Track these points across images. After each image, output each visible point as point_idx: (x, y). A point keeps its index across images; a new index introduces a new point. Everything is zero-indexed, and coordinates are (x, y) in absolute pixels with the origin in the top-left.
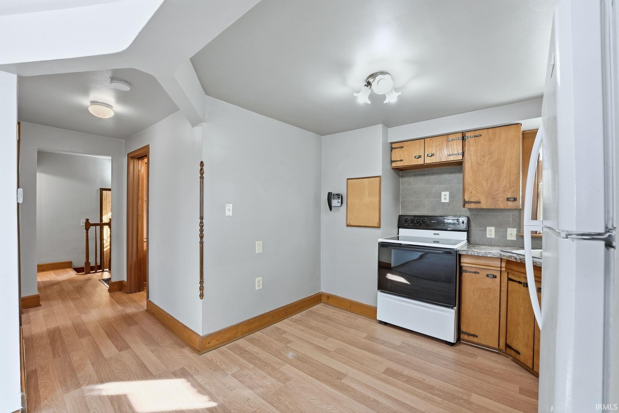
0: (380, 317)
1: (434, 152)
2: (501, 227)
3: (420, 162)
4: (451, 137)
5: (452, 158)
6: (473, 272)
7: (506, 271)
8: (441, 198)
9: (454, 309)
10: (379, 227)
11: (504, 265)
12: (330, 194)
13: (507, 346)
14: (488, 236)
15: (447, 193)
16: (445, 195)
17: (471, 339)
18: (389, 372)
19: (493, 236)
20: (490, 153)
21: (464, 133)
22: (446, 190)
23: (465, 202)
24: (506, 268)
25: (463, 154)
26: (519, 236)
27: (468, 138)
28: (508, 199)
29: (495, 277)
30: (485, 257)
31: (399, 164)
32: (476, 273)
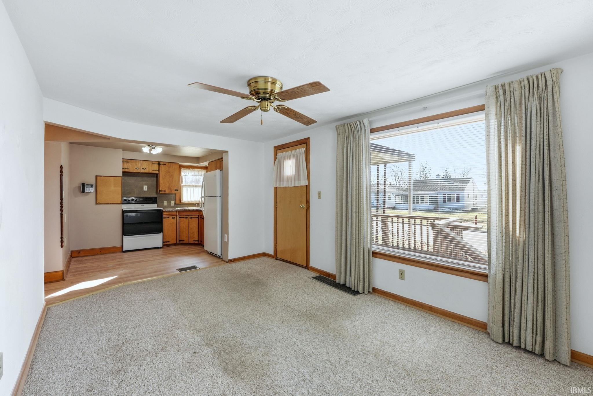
0: (125, 249)
1: (146, 168)
2: (169, 201)
3: (139, 171)
4: (154, 163)
5: (154, 172)
8: (143, 189)
9: (162, 234)
10: (121, 203)
11: (178, 213)
12: (83, 184)
13: (179, 241)
14: (164, 205)
15: (147, 186)
16: (145, 187)
17: (168, 243)
19: (166, 205)
20: (169, 172)
21: (159, 162)
22: (146, 185)
23: (160, 191)
24: (178, 214)
25: (159, 170)
26: (175, 204)
27: (161, 164)
28: (175, 190)
29: (175, 218)
30: (172, 211)
31: (126, 171)
32: (168, 218)
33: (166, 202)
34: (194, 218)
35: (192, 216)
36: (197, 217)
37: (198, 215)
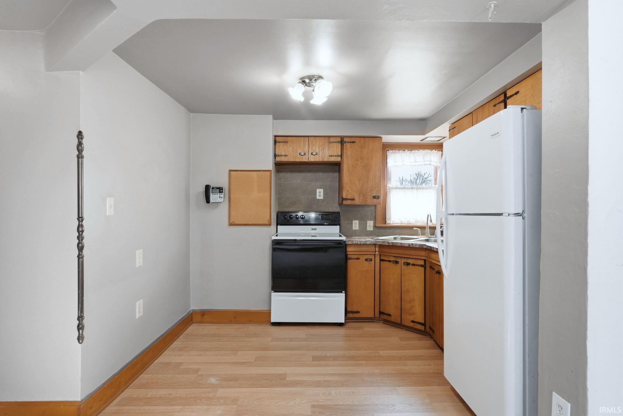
0: (274, 319)
1: (317, 151)
2: (363, 221)
3: (306, 159)
4: (332, 140)
5: (333, 159)
6: (355, 259)
7: (379, 254)
8: (316, 195)
9: (343, 293)
10: (270, 225)
11: (377, 249)
12: (207, 187)
13: (381, 313)
14: (354, 228)
15: (322, 190)
16: (320, 192)
17: (356, 315)
18: (315, 358)
19: (357, 228)
20: (362, 159)
21: (342, 138)
22: (321, 188)
23: (343, 199)
24: (379, 251)
25: (341, 156)
26: (375, 227)
27: (345, 142)
28: (374, 197)
29: (371, 260)
30: (365, 245)
31: (283, 159)
32: (358, 259)
33: (357, 222)
34: (413, 265)
35: (409, 261)
36: (422, 263)
37: (425, 260)
